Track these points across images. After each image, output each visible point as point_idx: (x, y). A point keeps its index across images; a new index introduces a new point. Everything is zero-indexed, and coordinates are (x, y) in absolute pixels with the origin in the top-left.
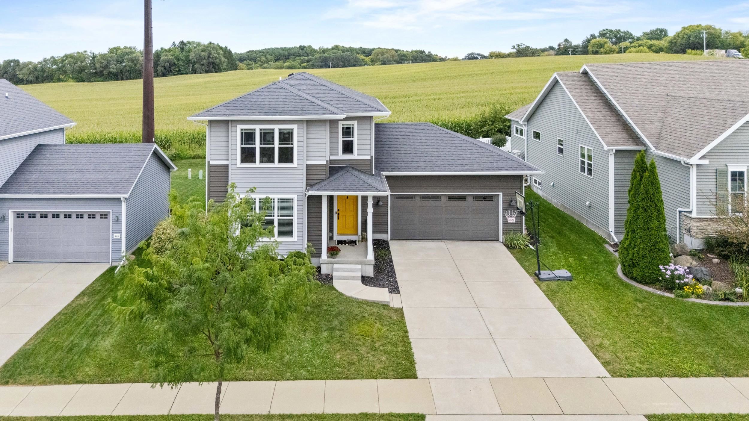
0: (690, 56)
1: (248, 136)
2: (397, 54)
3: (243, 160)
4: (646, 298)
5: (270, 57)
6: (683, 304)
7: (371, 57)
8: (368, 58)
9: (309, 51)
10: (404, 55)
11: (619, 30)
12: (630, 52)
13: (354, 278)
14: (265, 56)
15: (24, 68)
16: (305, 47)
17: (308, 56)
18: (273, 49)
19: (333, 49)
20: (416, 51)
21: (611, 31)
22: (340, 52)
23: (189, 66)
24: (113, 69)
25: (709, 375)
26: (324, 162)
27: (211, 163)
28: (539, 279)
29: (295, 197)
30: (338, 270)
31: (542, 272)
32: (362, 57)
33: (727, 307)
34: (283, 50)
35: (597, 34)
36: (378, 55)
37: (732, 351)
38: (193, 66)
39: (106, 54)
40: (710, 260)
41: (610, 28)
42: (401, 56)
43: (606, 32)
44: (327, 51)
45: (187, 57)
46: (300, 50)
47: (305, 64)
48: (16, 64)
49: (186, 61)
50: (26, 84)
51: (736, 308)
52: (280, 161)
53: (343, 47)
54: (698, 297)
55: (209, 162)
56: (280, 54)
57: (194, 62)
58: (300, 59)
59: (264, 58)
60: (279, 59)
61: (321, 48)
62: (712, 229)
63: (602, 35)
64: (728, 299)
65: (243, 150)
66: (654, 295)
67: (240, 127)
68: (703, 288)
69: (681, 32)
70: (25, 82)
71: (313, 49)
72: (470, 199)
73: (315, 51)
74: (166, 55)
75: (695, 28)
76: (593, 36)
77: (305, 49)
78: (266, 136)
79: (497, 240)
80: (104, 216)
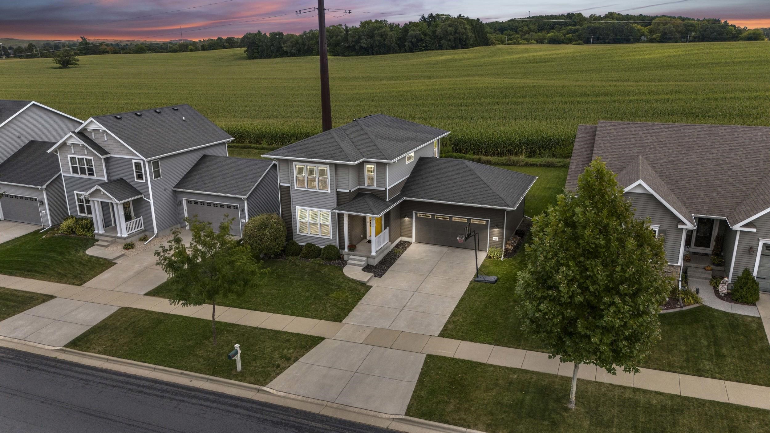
1: (301, 171)
2: (683, 24)
3: (299, 185)
5: (533, 26)
7: (650, 26)
8: (646, 28)
9: (578, 20)
10: (693, 25)
13: (359, 265)
14: (528, 26)
15: (287, 41)
17: (575, 26)
18: (537, 17)
19: (606, 16)
22: (614, 20)
23: (436, 42)
24: (364, 43)
27: (282, 184)
29: (329, 211)
32: (639, 27)
36: (659, 25)
38: (440, 41)
39: (358, 28)
42: (689, 26)
44: (599, 20)
45: (434, 32)
46: (568, 19)
47: (570, 35)
48: (281, 37)
49: (433, 37)
50: (290, 56)
52: (320, 188)
53: (619, 14)
55: (280, 184)
56: (545, 23)
57: (441, 38)
58: (566, 30)
59: (526, 28)
60: (543, 29)
61: (593, 15)
65: (298, 179)
67: (295, 164)
70: (289, 55)
71: (583, 16)
74: (414, 30)
77: (573, 17)
78: (312, 171)
79: (486, 251)
80: (235, 208)
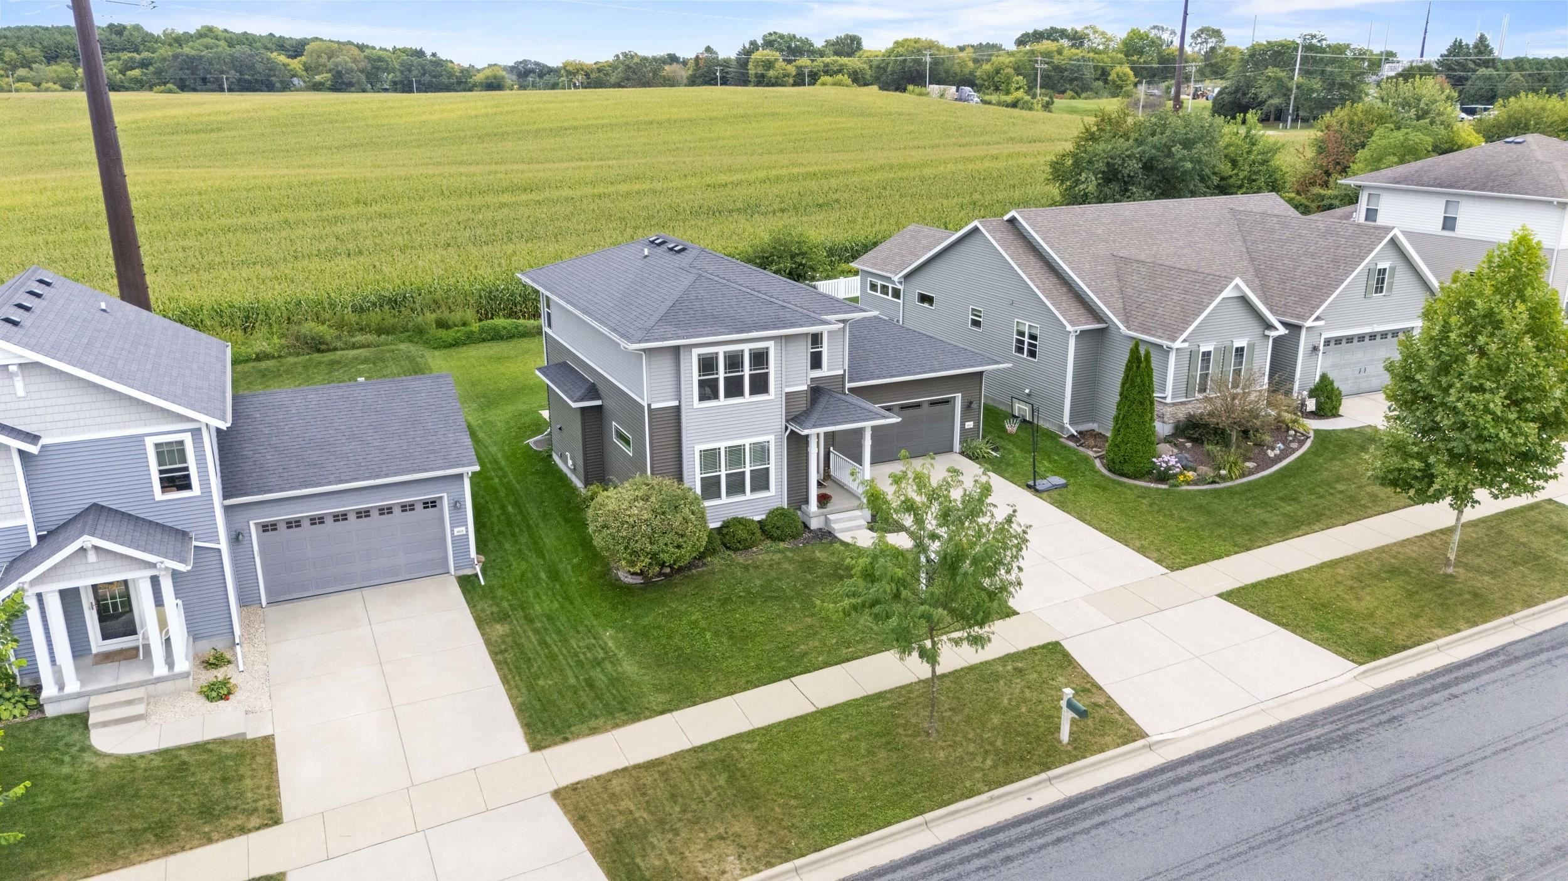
0: (913, 97)
1: (707, 364)
2: (362, 55)
3: (703, 397)
4: (1144, 493)
5: (30, 49)
6: (1179, 493)
7: (303, 58)
8: (296, 61)
9: (139, 40)
10: (380, 59)
11: (794, 36)
12: (824, 84)
13: (859, 527)
14: (13, 47)
16: (124, 28)
17: (137, 51)
18: (34, 31)
19: (201, 35)
20: (404, 51)
21: (782, 37)
22: (222, 43)
25: (1236, 553)
26: (805, 388)
27: (653, 406)
28: (1037, 491)
29: (771, 438)
30: (836, 521)
31: (1038, 482)
32: (282, 59)
33: (1216, 490)
34: (65, 34)
35: (760, 42)
36: (319, 56)
37: (1239, 529)
40: (1183, 444)
41: (780, 31)
42: (375, 61)
43: (773, 37)
44: (187, 41)
46: (114, 36)
47: (136, 73)
51: (1222, 489)
52: (752, 393)
53: (226, 31)
54: (1188, 484)
55: (649, 405)
56: (58, 45)
58: (119, 59)
59: (13, 54)
60: (57, 57)
61: (169, 31)
62: (1182, 414)
63: (769, 43)
64: (1213, 482)
65: (702, 384)
66: (1149, 488)
67: (696, 352)
68: (1191, 474)
69: (892, 50)
71: (147, 33)
72: (925, 406)
73: (157, 40)
75: (912, 44)
76: (754, 46)
77: (126, 33)
78: (734, 362)
79: (951, 450)
80: (431, 504)
